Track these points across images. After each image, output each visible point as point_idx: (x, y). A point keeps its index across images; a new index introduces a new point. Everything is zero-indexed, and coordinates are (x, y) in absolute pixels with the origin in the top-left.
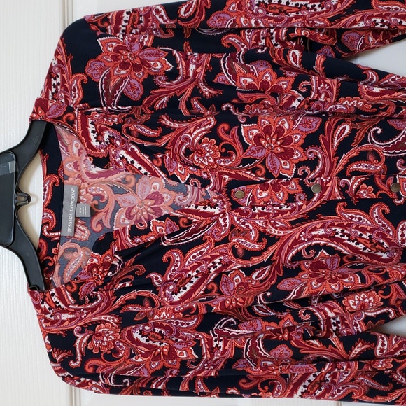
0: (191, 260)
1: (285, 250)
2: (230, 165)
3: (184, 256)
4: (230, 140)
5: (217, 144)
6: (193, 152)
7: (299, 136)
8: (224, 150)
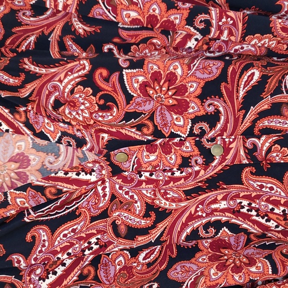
0: (61, 239)
1: (178, 227)
2: (110, 121)
3: (52, 235)
4: (110, 89)
5: (94, 94)
6: (64, 104)
7: (195, 85)
8: (102, 102)
